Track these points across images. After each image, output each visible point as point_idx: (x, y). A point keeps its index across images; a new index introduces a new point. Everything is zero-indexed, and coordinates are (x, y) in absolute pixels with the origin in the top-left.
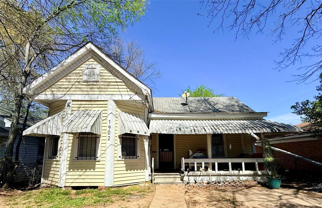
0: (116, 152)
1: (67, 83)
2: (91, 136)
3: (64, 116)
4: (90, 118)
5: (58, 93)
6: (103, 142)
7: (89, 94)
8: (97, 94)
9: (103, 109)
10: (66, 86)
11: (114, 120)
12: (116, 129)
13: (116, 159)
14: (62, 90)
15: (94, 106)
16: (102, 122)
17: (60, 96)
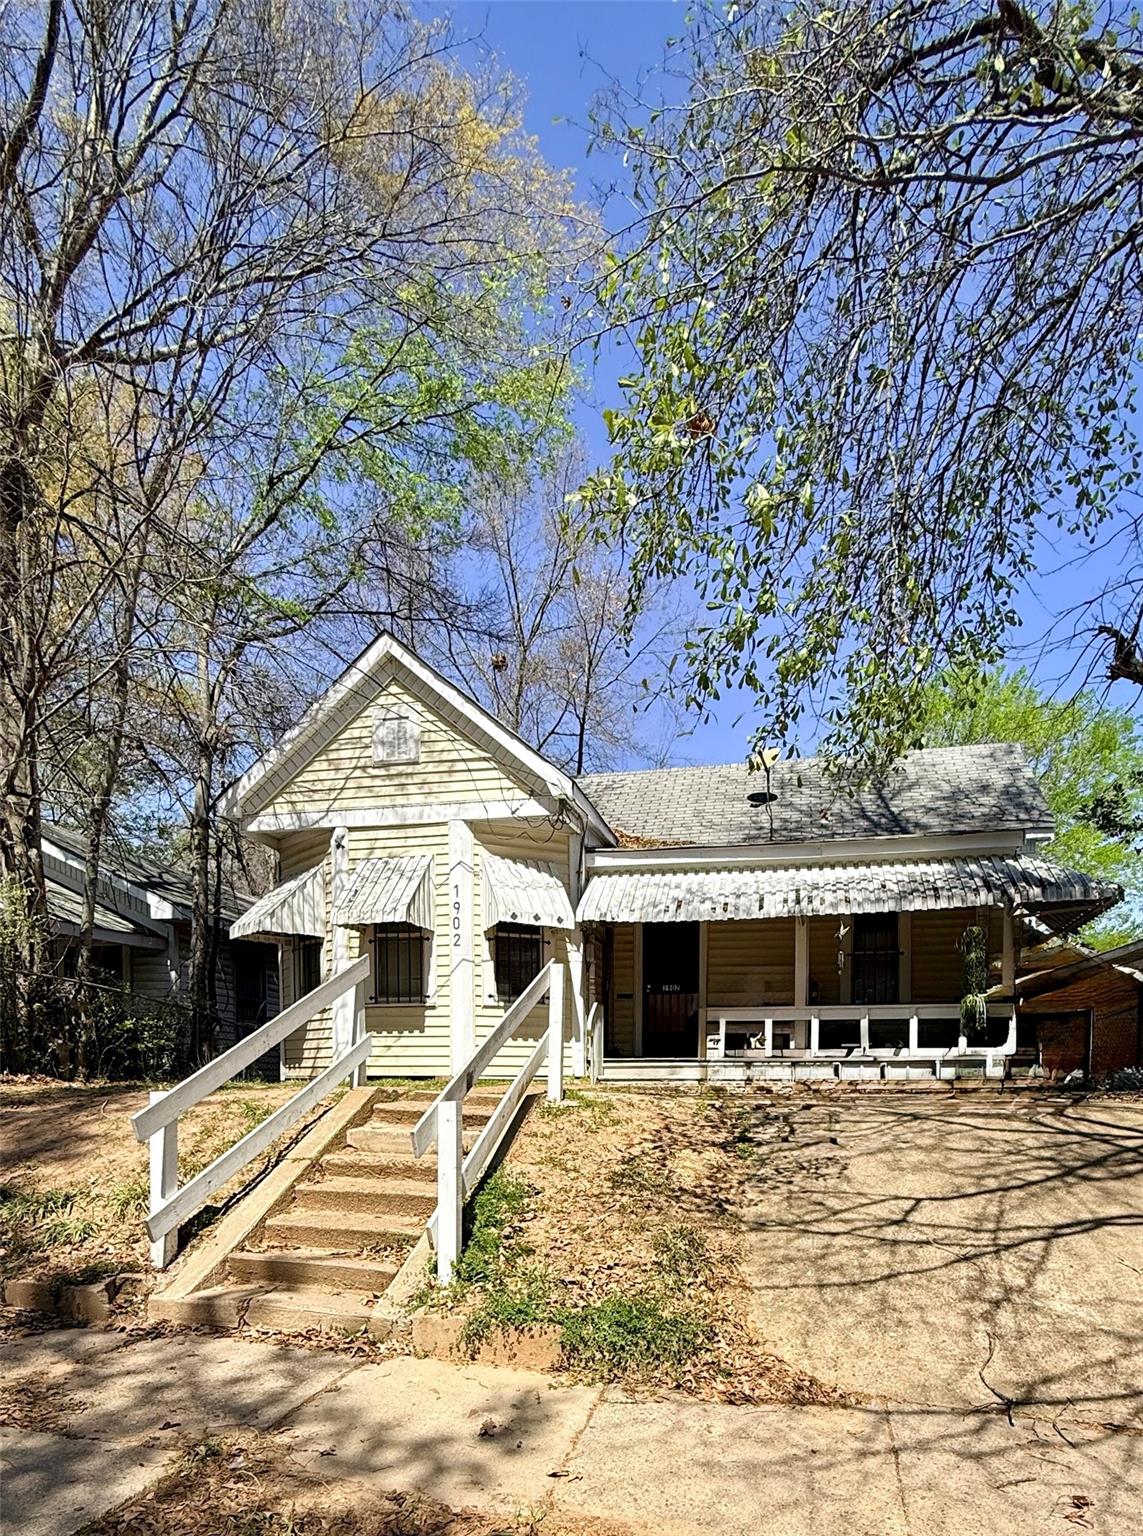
0: (478, 981)
1: (332, 774)
2: (406, 935)
3: (328, 878)
4: (404, 881)
5: (308, 807)
6: (443, 951)
7: (394, 806)
8: (418, 805)
9: (438, 849)
10: (327, 784)
11: (471, 884)
12: (477, 910)
13: (479, 1001)
14: (316, 796)
15: (410, 842)
16: (434, 892)
17: (316, 816)
